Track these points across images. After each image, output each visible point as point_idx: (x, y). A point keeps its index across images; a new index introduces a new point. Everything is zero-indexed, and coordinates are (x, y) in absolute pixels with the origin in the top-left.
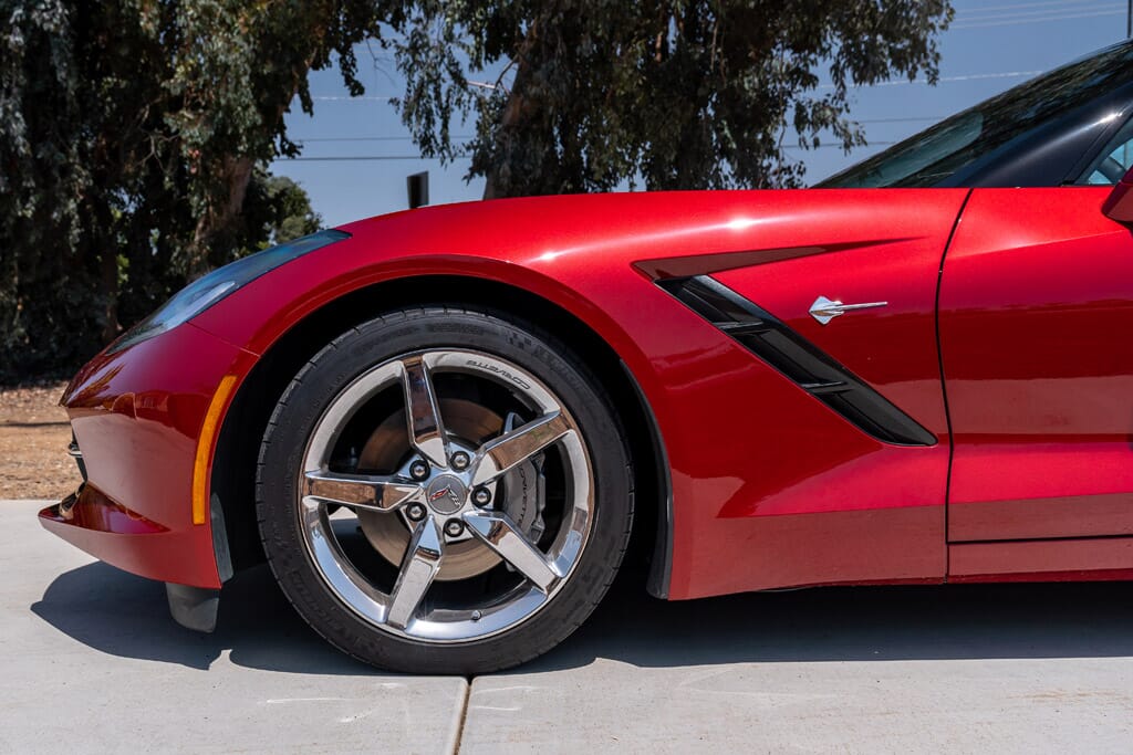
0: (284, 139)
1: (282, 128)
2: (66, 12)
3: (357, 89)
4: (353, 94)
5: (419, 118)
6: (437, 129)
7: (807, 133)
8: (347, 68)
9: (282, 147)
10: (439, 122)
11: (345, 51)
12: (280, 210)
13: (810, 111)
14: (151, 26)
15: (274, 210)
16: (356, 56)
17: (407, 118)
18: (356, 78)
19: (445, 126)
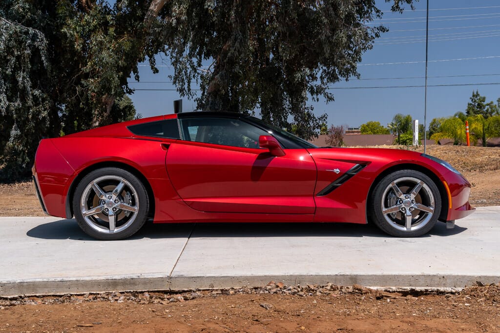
0: (127, 87)
1: (126, 83)
2: (47, 42)
3: (156, 71)
4: (154, 73)
5: (179, 83)
6: (186, 86)
7: (315, 96)
8: (152, 63)
9: (127, 90)
10: (187, 84)
11: (151, 57)
12: (125, 114)
13: (315, 88)
14: (79, 48)
15: (123, 114)
16: (155, 59)
17: (175, 83)
18: (155, 66)
19: (189, 85)
